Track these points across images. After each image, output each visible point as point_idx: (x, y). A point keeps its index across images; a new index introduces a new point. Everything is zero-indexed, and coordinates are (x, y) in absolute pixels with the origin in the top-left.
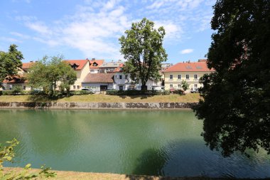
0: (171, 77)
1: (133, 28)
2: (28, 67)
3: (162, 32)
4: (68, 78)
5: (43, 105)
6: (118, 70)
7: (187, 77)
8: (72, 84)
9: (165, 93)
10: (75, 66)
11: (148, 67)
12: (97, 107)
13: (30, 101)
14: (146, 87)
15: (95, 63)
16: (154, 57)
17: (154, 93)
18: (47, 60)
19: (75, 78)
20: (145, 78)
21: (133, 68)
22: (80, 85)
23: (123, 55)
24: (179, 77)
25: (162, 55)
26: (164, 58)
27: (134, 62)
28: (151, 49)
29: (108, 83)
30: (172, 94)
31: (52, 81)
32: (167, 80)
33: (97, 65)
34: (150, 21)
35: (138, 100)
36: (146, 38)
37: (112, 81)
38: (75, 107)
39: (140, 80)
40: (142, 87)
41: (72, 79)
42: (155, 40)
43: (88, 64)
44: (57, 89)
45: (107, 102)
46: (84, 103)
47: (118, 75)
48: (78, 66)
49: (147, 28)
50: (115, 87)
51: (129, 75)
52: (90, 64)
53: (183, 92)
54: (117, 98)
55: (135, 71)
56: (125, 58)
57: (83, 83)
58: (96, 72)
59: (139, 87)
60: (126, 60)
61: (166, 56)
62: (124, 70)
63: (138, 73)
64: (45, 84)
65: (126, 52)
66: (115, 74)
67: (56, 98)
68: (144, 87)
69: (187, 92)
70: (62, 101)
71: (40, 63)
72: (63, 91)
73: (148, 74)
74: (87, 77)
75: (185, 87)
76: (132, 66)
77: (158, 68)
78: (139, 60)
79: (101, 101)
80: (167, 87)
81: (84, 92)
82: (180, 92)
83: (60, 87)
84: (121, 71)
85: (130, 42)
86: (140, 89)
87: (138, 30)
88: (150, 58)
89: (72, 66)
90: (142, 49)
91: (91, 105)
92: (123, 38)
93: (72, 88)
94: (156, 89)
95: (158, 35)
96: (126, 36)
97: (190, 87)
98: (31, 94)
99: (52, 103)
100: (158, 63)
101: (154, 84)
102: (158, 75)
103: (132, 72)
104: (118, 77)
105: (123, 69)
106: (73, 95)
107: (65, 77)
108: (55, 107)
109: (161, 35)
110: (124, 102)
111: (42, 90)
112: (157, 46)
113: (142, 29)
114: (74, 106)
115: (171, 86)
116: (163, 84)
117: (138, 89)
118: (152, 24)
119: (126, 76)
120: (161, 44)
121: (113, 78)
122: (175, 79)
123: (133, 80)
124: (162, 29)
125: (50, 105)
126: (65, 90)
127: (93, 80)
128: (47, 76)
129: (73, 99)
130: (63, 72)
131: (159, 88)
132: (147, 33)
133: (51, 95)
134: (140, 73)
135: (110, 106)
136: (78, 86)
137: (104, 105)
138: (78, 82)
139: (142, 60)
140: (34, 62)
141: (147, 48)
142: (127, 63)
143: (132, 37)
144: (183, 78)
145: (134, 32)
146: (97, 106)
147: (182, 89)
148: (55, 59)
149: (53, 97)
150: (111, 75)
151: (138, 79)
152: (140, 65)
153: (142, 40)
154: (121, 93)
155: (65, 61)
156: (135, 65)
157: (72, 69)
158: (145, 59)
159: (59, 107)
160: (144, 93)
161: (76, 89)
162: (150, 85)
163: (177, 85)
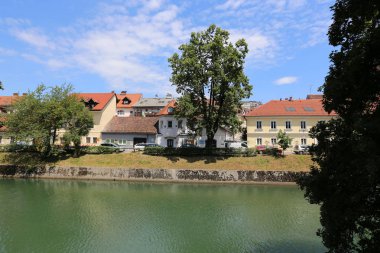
0: (259, 125)
1: (192, 41)
2: (9, 103)
3: (243, 47)
4: (77, 124)
5: (30, 172)
6: (166, 113)
7: (288, 126)
8: (85, 134)
9: (247, 154)
10: (91, 103)
11: (218, 107)
12: (126, 176)
13: (6, 164)
14: (215, 142)
15: (126, 99)
16: (230, 90)
17: (228, 153)
18: (44, 93)
19: (90, 124)
20: (212, 125)
21: (191, 109)
22: (98, 136)
23: (176, 87)
24: (273, 125)
25: (242, 88)
26: (246, 93)
27: (195, 99)
28: (225, 76)
29: (148, 134)
30: (260, 156)
31: (49, 128)
32: (251, 130)
33: (130, 102)
34: (222, 30)
35: (199, 166)
36: (214, 58)
37: (155, 131)
38: (88, 176)
39: (204, 130)
40: (206, 142)
41: (85, 126)
42: (231, 60)
43: (115, 99)
44: (58, 143)
45: (145, 168)
46: (104, 168)
47: (165, 121)
48: (96, 104)
49: (217, 41)
50: (160, 141)
51: (185, 121)
52: (118, 101)
53: (280, 151)
54: (164, 161)
55: (196, 113)
56: (178, 91)
57: (103, 133)
58: (127, 114)
59: (201, 142)
60: (180, 95)
61: (249, 89)
62: (177, 112)
63: (200, 118)
64: (37, 134)
65: (180, 81)
66: (160, 119)
67: (54, 159)
68: (211, 142)
69: (289, 151)
70: (65, 165)
71: (31, 97)
72: (67, 145)
73: (217, 120)
74: (111, 124)
75: (285, 144)
76: (191, 106)
77: (236, 109)
78: (202, 95)
79: (133, 167)
80: (252, 143)
81: (105, 150)
82: (275, 153)
83: (64, 138)
84: (170, 114)
85: (188, 65)
86: (204, 146)
87: (201, 44)
88: (222, 92)
89: (86, 104)
90: (207, 76)
91: (116, 172)
92: (176, 57)
93: (84, 142)
94: (232, 145)
95: (235, 53)
96: (180, 54)
97: (293, 144)
98: (10, 151)
99: (47, 167)
100: (236, 101)
101: (228, 138)
102: (236, 122)
103: (190, 116)
104: (166, 123)
105: (174, 109)
106: (84, 154)
107: (73, 122)
108: (52, 175)
109: (240, 52)
110: (174, 169)
111: (31, 143)
112: (235, 72)
113: (208, 42)
114: (85, 173)
115: (259, 140)
116: (245, 137)
117: (199, 145)
118: (225, 34)
119: (180, 123)
120: (241, 68)
121: (156, 125)
122: (266, 129)
123: (193, 129)
124: (242, 43)
125: (43, 170)
126: (72, 144)
127: (122, 128)
128: (42, 119)
129: (84, 161)
130: (70, 114)
131: (237, 145)
132: (216, 50)
133: (46, 153)
134: (205, 117)
135: (149, 175)
136: (95, 140)
137: (139, 173)
138: (95, 132)
139: (207, 96)
140: (21, 95)
141: (216, 74)
142: (181, 99)
143: (190, 56)
144: (281, 128)
145: (194, 47)
146: (127, 174)
147: (279, 147)
148: (57, 91)
149: (50, 157)
150: (154, 120)
151: (200, 129)
152: (205, 103)
153: (209, 61)
154: (170, 152)
155: (75, 95)
156: (195, 103)
157: (86, 109)
158: (213, 93)
159: (59, 175)
160: (211, 152)
161: (92, 144)
162: (221, 139)
163: (269, 140)
